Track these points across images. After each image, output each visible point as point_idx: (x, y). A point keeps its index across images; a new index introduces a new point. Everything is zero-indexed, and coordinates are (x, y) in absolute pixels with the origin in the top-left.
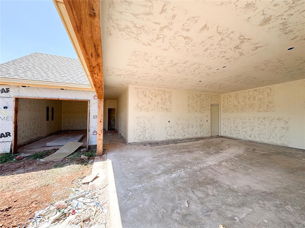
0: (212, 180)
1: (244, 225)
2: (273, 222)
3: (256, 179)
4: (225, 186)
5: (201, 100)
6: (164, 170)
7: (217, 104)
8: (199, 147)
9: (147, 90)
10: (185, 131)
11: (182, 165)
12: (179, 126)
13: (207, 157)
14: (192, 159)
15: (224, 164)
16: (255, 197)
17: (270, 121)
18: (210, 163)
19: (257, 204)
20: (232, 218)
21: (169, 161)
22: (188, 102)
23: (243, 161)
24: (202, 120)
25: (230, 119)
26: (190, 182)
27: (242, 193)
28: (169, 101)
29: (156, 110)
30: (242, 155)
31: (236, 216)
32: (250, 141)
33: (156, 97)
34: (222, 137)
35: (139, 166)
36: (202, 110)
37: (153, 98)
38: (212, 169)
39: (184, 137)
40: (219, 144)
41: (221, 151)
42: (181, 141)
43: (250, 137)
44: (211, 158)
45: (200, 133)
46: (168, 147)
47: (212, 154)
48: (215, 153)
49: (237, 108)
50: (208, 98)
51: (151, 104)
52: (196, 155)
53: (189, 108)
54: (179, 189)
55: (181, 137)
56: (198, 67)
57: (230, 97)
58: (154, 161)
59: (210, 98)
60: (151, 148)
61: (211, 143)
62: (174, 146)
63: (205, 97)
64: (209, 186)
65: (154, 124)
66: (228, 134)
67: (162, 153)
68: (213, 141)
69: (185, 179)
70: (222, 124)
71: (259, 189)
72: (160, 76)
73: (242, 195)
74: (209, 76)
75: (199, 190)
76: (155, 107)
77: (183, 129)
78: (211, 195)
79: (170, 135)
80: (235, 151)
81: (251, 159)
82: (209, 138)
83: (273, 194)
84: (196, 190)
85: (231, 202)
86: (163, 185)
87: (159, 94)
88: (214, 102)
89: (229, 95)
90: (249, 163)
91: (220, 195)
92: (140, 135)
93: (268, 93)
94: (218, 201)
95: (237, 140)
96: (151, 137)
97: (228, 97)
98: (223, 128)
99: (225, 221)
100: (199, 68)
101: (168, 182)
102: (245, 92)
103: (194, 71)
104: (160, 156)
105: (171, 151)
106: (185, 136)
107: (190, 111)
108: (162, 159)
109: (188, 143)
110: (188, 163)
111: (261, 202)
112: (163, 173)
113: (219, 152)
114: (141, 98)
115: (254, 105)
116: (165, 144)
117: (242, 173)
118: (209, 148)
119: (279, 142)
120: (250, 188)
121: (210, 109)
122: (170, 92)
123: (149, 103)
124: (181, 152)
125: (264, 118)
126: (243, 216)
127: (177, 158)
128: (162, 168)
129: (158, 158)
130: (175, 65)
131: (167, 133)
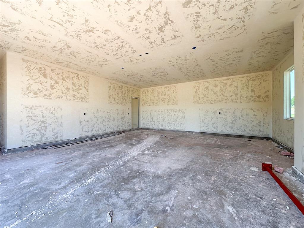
0: (137, 171)
1: (175, 212)
2: (194, 195)
3: (173, 160)
4: (151, 175)
5: (122, 91)
6: (75, 176)
7: (137, 97)
8: (121, 140)
9: (47, 68)
10: (106, 126)
11: (102, 164)
12: (98, 120)
13: (130, 149)
14: (115, 154)
15: (146, 152)
16: (176, 177)
17: (175, 112)
18: (134, 154)
19: (179, 182)
20: (164, 210)
21: (82, 163)
22: (109, 92)
23: (161, 146)
24: (123, 113)
25: (147, 112)
26: (113, 182)
27: (166, 176)
28: (84, 89)
29: (65, 98)
30: (158, 141)
31: (166, 206)
32: (162, 130)
33: (63, 79)
34: (141, 129)
35: (25, 183)
36: (124, 102)
37: (60, 82)
38: (136, 159)
39: (105, 132)
40: (140, 135)
41: (142, 141)
42: (101, 136)
43: (162, 126)
44: (134, 149)
45: (122, 126)
46: (83, 145)
47: (134, 145)
48: (137, 143)
49: (153, 101)
50: (129, 91)
51: (55, 88)
52: (118, 148)
53: (110, 99)
54: (97, 199)
55: (100, 133)
56: (121, 44)
57: (148, 91)
58: (58, 168)
59: (131, 91)
60: (55, 150)
61: (132, 135)
62: (92, 143)
63: (126, 89)
64: (135, 181)
65: (62, 117)
66: (146, 126)
67: (72, 155)
68: (134, 133)
69: (106, 181)
70: (141, 117)
71: (177, 168)
72: (69, 47)
73: (166, 179)
74: (132, 63)
75: (125, 190)
76: (63, 93)
77: (103, 123)
78: (139, 191)
79: (86, 131)
80: (153, 139)
81: (165, 144)
82: (130, 130)
83: (187, 169)
84: (121, 191)
85: (159, 190)
86: (71, 202)
87: (69, 77)
88: (134, 96)
89: (147, 90)
90: (165, 147)
91: (147, 187)
92: (35, 134)
93: (174, 90)
94: (146, 195)
95: (153, 130)
96: (56, 136)
97: (146, 91)
98: (142, 120)
99: (158, 219)
100: (122, 47)
101: (80, 195)
102: (159, 88)
103: (117, 50)
104: (70, 159)
105: (88, 149)
106: (105, 130)
107: (111, 102)
108: (73, 162)
109: (109, 138)
110: (110, 159)
111: (181, 180)
112: (72, 182)
113: (140, 142)
114: (35, 77)
115: (165, 99)
116: (78, 143)
117: (162, 157)
118: (131, 139)
119: (179, 128)
120: (171, 169)
121: (131, 102)
122: (85, 77)
123: (52, 87)
124: (100, 149)
125: (171, 110)
126: (172, 201)
127: (96, 156)
128: (72, 175)
129: (66, 162)
130: (92, 31)
131: (82, 128)
